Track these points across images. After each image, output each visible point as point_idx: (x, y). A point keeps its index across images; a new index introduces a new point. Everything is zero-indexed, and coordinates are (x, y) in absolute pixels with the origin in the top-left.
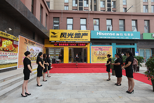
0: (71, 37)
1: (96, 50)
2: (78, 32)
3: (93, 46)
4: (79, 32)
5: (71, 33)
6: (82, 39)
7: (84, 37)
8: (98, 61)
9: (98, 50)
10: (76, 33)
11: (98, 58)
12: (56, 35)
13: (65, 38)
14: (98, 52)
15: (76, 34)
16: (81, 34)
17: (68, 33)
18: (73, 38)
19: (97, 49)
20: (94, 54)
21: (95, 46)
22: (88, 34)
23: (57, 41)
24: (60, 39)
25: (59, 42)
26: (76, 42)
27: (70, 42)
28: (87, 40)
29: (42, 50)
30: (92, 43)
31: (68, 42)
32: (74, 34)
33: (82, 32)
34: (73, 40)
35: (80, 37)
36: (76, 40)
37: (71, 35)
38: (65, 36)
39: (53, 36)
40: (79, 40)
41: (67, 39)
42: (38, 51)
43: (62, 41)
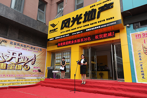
0: (79, 23)
2: (90, 9)
4: (92, 8)
5: (77, 16)
6: (99, 20)
7: (104, 15)
10: (86, 12)
12: (55, 28)
13: (67, 29)
15: (86, 14)
17: (73, 18)
18: (82, 24)
20: (143, 55)
21: (144, 32)
22: (112, 3)
23: (56, 37)
24: (61, 33)
25: (59, 38)
26: (87, 30)
27: (75, 33)
28: (111, 18)
29: (35, 55)
30: (132, 26)
31: (73, 34)
32: (83, 16)
33: (99, 4)
34: (80, 27)
35: (94, 18)
36: (87, 25)
37: (77, 19)
38: (67, 25)
39: (53, 30)
40: (93, 24)
41: (71, 30)
42: (19, 54)
43: (63, 35)
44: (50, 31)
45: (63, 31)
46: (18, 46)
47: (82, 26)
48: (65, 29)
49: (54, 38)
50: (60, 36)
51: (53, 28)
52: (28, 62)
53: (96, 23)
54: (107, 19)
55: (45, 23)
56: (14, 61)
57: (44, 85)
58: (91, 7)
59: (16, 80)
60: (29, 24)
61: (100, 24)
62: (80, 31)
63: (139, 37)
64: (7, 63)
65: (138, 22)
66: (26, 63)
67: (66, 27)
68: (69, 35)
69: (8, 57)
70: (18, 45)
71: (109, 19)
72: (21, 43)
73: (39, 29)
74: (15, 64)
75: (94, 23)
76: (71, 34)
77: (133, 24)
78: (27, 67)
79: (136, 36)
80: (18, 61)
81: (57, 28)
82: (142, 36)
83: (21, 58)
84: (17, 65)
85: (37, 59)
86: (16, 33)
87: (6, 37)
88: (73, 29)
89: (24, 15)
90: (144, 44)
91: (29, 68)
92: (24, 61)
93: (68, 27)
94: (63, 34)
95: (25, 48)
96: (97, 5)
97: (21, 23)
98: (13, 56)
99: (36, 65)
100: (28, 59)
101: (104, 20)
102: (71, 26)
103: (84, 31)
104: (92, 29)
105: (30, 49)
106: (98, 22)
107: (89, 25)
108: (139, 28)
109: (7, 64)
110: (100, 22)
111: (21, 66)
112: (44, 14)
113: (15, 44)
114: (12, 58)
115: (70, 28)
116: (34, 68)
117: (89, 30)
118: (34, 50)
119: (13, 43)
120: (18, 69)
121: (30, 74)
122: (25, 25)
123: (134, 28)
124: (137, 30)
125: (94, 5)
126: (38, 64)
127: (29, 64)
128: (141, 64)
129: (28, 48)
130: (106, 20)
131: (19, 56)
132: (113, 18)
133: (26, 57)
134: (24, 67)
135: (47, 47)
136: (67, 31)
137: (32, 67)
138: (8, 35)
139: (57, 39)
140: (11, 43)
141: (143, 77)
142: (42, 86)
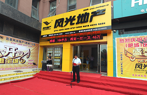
0: (72, 24)
1: (130, 45)
3: (122, 38)
4: (86, 12)
5: (71, 17)
7: (97, 20)
8: (138, 74)
9: (137, 45)
10: (80, 15)
11: (139, 66)
13: (61, 28)
14: (137, 52)
16: (89, 13)
17: (67, 18)
18: (75, 26)
19: (134, 43)
20: (124, 56)
21: (127, 38)
23: (50, 34)
24: (54, 31)
25: (52, 36)
26: (80, 31)
27: (69, 33)
28: (103, 24)
29: (30, 50)
30: (118, 31)
31: (66, 33)
32: (76, 18)
33: (92, 9)
34: (74, 28)
35: (87, 21)
36: (80, 27)
37: (71, 20)
38: (61, 24)
39: (46, 28)
40: (85, 26)
41: (64, 29)
42: (15, 49)
43: (56, 34)
44: (44, 28)
45: (56, 29)
46: (14, 42)
47: (75, 27)
48: (59, 28)
49: (48, 35)
50: (54, 34)
51: (47, 26)
52: (24, 56)
53: (88, 26)
54: (99, 24)
55: (38, 20)
56: (11, 56)
57: (41, 78)
58: (84, 10)
59: (15, 74)
60: (24, 21)
61: (92, 27)
62: (73, 31)
63: (123, 41)
64: (4, 57)
65: (123, 29)
66: (22, 57)
67: (60, 26)
68: (62, 34)
69: (6, 52)
70: (14, 40)
71: (101, 24)
72: (16, 39)
73: (33, 26)
74: (12, 59)
75: (87, 26)
76: (64, 33)
77: (119, 30)
78: (23, 61)
79: (120, 41)
80: (15, 56)
81: (50, 27)
82: (125, 41)
83: (17, 53)
84: (14, 59)
85: (32, 53)
86: (11, 29)
87: (2, 33)
88: (66, 29)
89: (19, 12)
90: (126, 48)
91: (24, 61)
92: (20, 55)
93: (62, 26)
94: (56, 32)
95: (20, 43)
96: (90, 9)
97: (17, 20)
98: (10, 51)
99: (31, 58)
100: (23, 53)
101: (96, 25)
102: (64, 26)
103: (77, 32)
104: (85, 31)
105: (25, 44)
106: (91, 25)
107: (81, 27)
108: (123, 34)
109: (5, 59)
110: (93, 25)
111: (17, 59)
112: (38, 11)
113: (11, 40)
114: (9, 53)
115: (64, 28)
116: (29, 61)
117: (81, 31)
118: (29, 45)
119: (9, 39)
120: (15, 63)
121: (26, 66)
122: (20, 22)
123: (119, 34)
124: (122, 35)
125: (88, 9)
126: (32, 57)
127: (25, 58)
128: (122, 63)
129: (23, 44)
130: (97, 24)
131: (15, 51)
132: (105, 23)
133: (22, 52)
134: (20, 61)
135: (40, 42)
136: (61, 30)
137: (27, 60)
138: (4, 31)
139: (50, 36)
140: (7, 39)
141: (122, 73)
142: (39, 78)
